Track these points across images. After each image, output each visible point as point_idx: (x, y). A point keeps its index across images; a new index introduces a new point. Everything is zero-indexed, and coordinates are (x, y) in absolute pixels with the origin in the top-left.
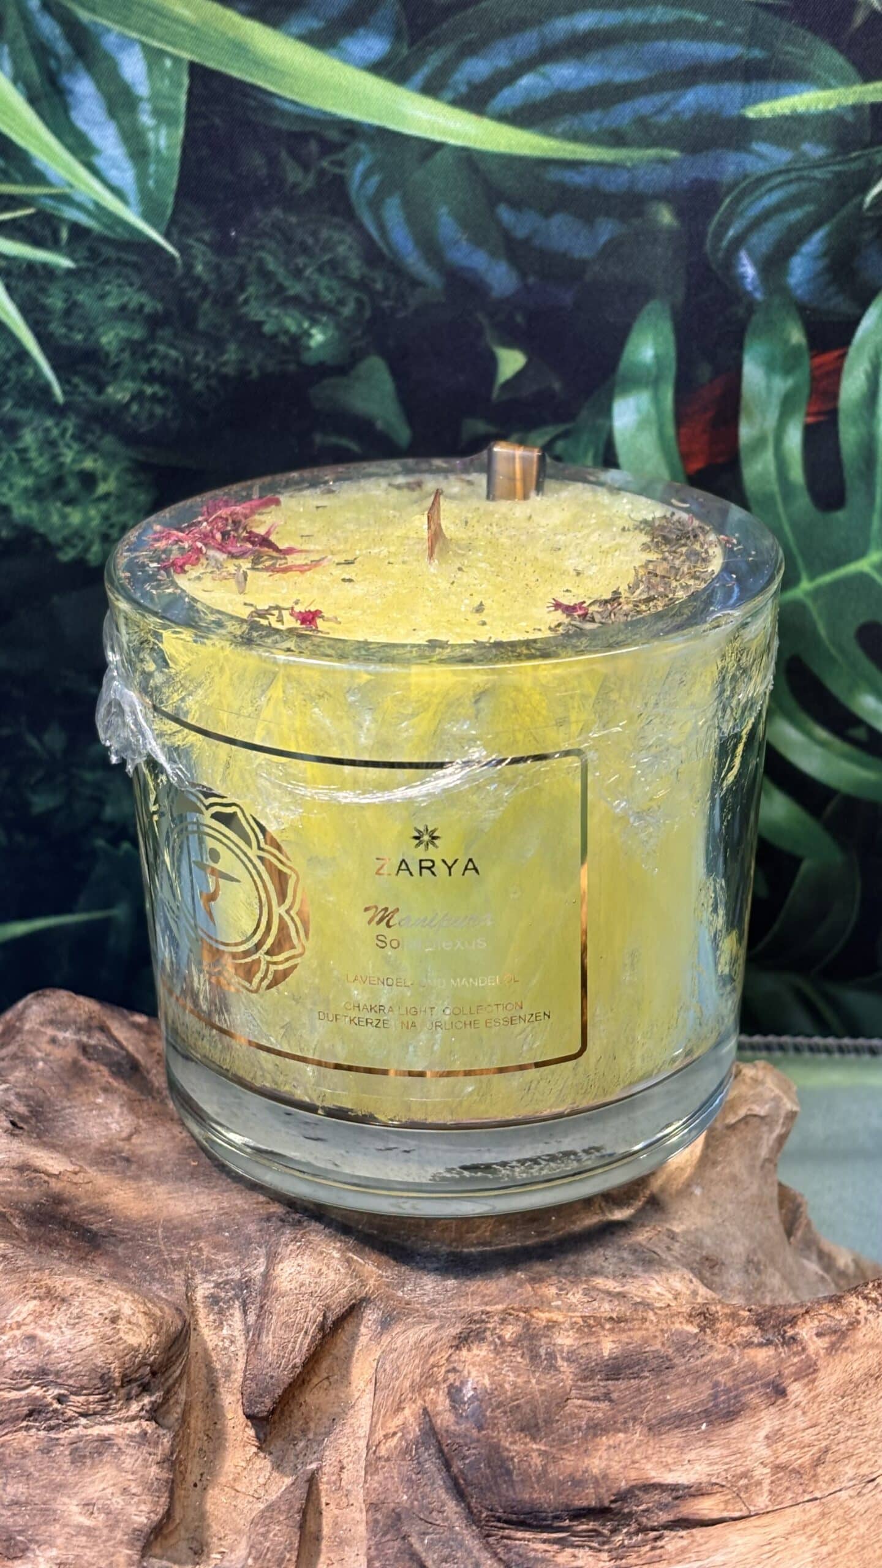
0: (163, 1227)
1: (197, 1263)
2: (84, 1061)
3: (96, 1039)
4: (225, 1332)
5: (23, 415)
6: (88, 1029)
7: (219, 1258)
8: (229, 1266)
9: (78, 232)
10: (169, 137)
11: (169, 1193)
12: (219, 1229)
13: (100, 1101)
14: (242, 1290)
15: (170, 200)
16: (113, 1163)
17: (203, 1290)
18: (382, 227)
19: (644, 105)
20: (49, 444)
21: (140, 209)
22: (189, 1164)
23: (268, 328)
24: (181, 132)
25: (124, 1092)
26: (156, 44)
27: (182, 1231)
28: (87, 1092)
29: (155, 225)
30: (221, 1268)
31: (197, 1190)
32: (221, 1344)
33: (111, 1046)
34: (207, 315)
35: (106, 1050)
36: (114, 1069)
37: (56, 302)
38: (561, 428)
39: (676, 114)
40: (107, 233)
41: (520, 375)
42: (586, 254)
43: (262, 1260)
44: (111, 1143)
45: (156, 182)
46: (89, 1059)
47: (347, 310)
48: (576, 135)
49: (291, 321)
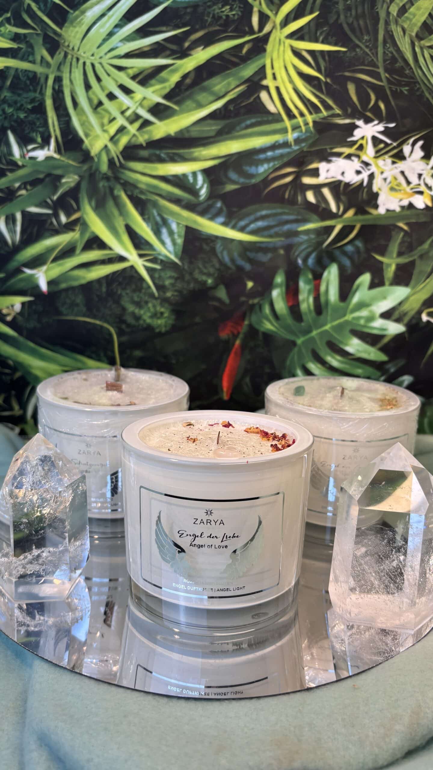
5: (149, 300)
9: (162, 261)
10: (181, 240)
15: (180, 253)
18: (223, 257)
19: (276, 229)
20: (154, 306)
21: (174, 256)
23: (200, 279)
24: (183, 239)
26: (179, 222)
29: (177, 259)
34: (187, 277)
37: (157, 275)
38: (261, 298)
39: (283, 231)
40: (167, 261)
41: (252, 287)
42: (266, 261)
45: (178, 250)
47: (216, 275)
48: (263, 236)
49: (204, 278)
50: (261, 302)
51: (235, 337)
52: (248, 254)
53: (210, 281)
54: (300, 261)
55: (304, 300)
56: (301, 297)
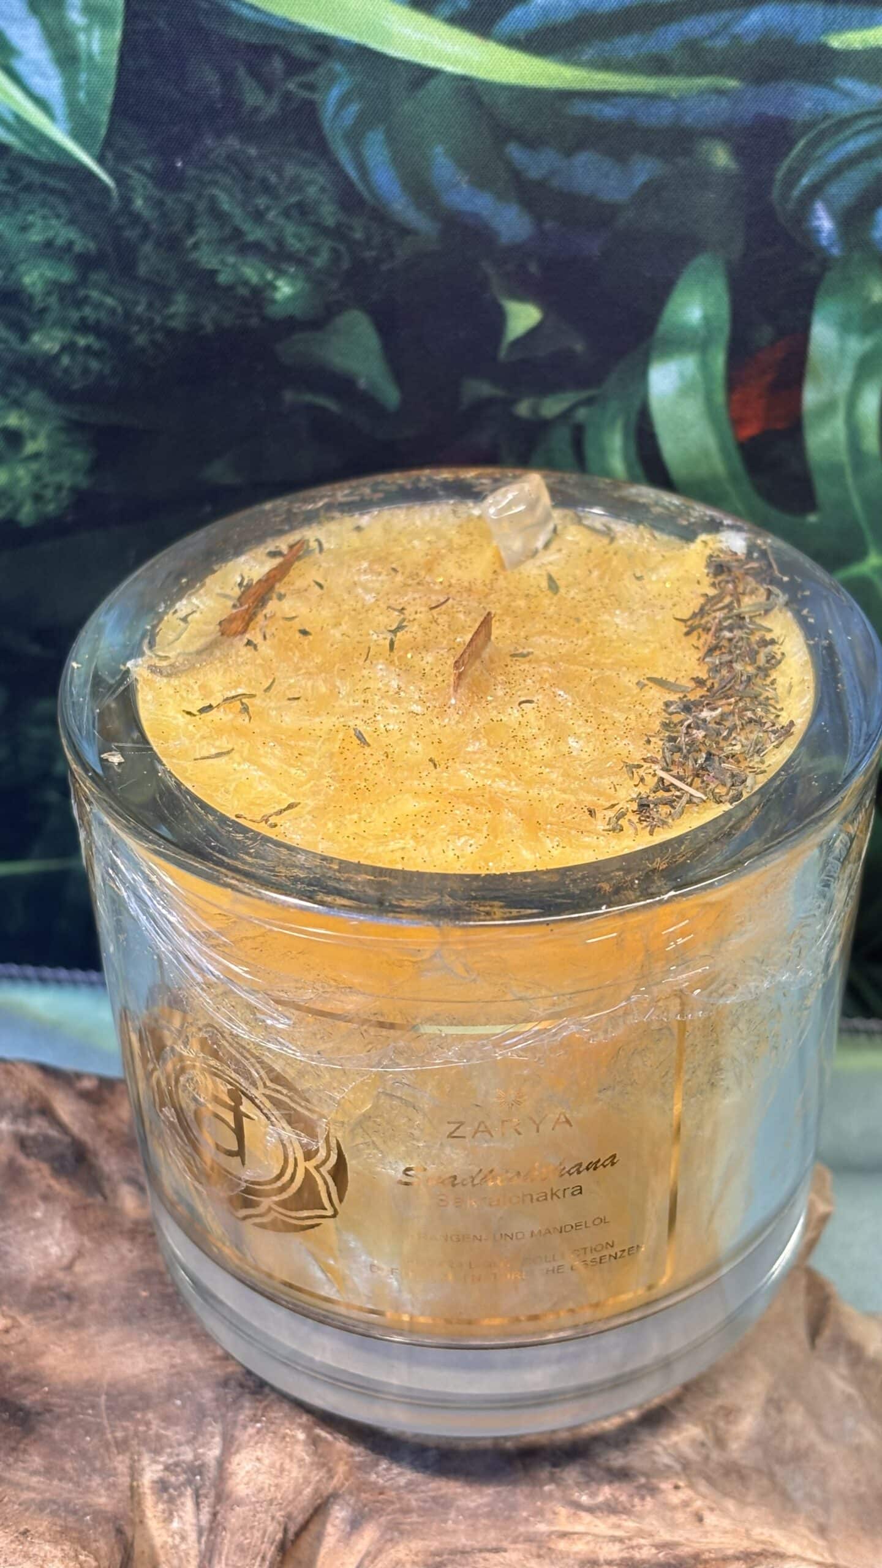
0: (107, 1394)
1: (144, 1441)
2: (22, 1160)
3: (38, 1127)
4: (175, 1525)
6: (26, 1115)
7: (169, 1433)
8: (180, 1444)
10: (103, 40)
11: (115, 1344)
12: (170, 1395)
13: (38, 1214)
14: (195, 1475)
15: (104, 117)
16: (51, 1303)
17: (151, 1472)
21: (68, 126)
22: (137, 1296)
24: (118, 35)
25: (67, 1198)
27: (127, 1398)
28: (23, 1204)
29: (86, 147)
30: (171, 1446)
31: (146, 1337)
32: (170, 1540)
33: (53, 1133)
35: (48, 1141)
36: (57, 1165)
38: (584, 395)
39: (735, 38)
40: (30, 152)
41: (533, 333)
42: (620, 197)
43: (217, 1439)
44: (49, 1276)
45: (88, 94)
46: (28, 1155)
47: (320, 261)
48: (605, 65)
49: (251, 272)
50: (582, 414)
52: (515, 152)
53: (285, 289)
54: (824, 223)
55: (827, 409)
56: (811, 396)
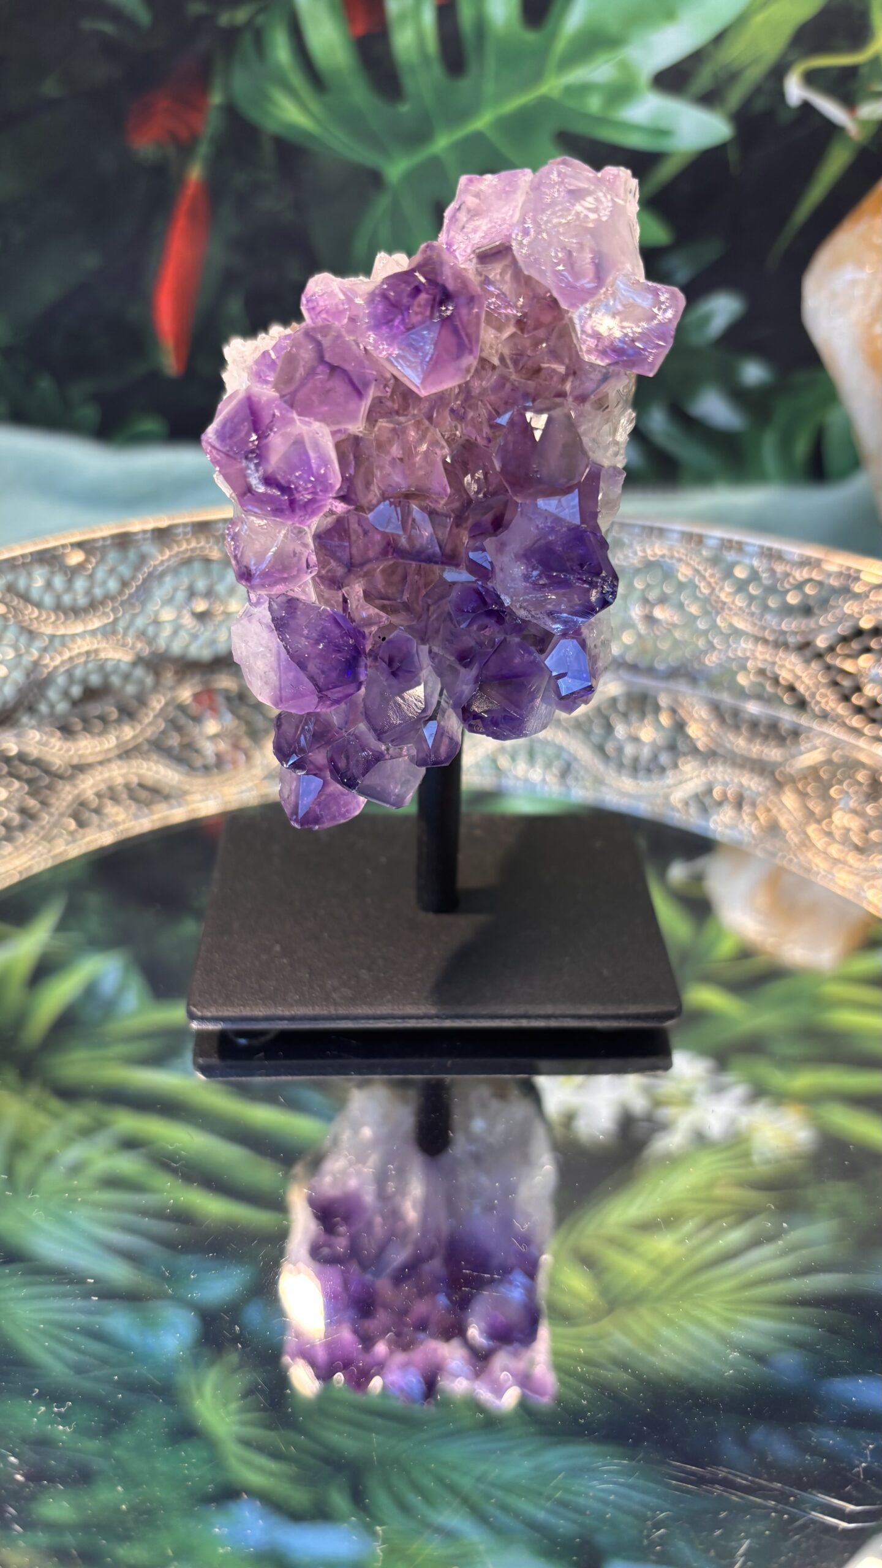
38: (261, 5)
50: (260, 20)
51: (186, 150)
55: (403, 17)
56: (392, 5)
